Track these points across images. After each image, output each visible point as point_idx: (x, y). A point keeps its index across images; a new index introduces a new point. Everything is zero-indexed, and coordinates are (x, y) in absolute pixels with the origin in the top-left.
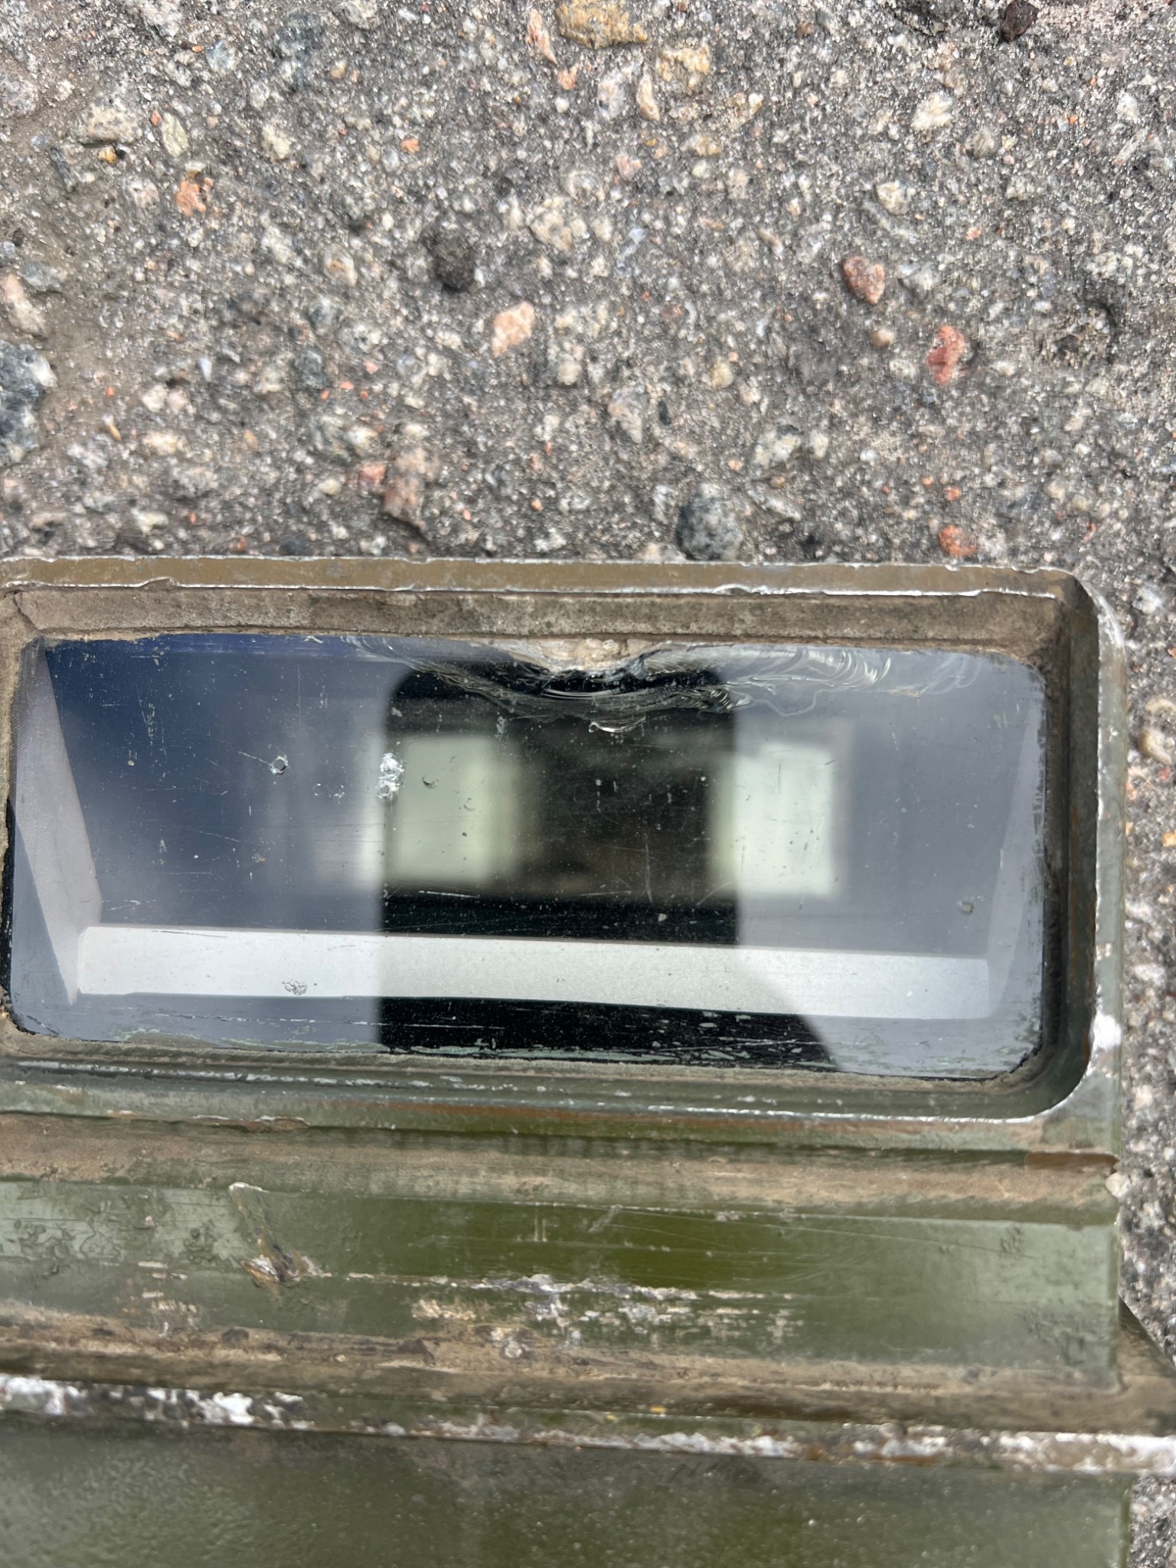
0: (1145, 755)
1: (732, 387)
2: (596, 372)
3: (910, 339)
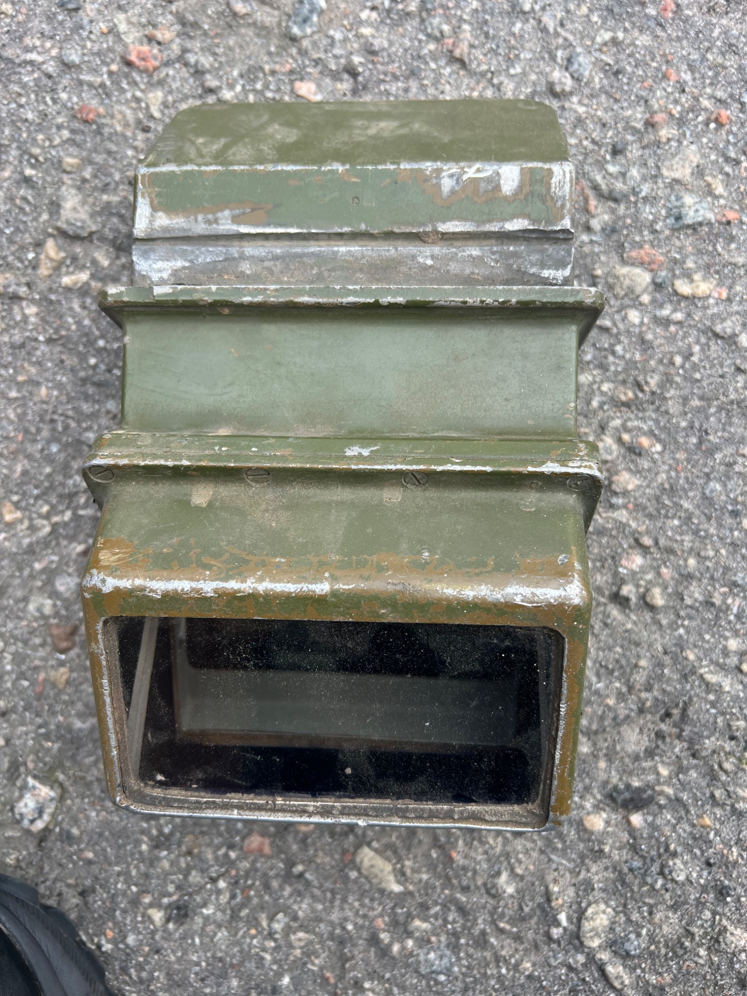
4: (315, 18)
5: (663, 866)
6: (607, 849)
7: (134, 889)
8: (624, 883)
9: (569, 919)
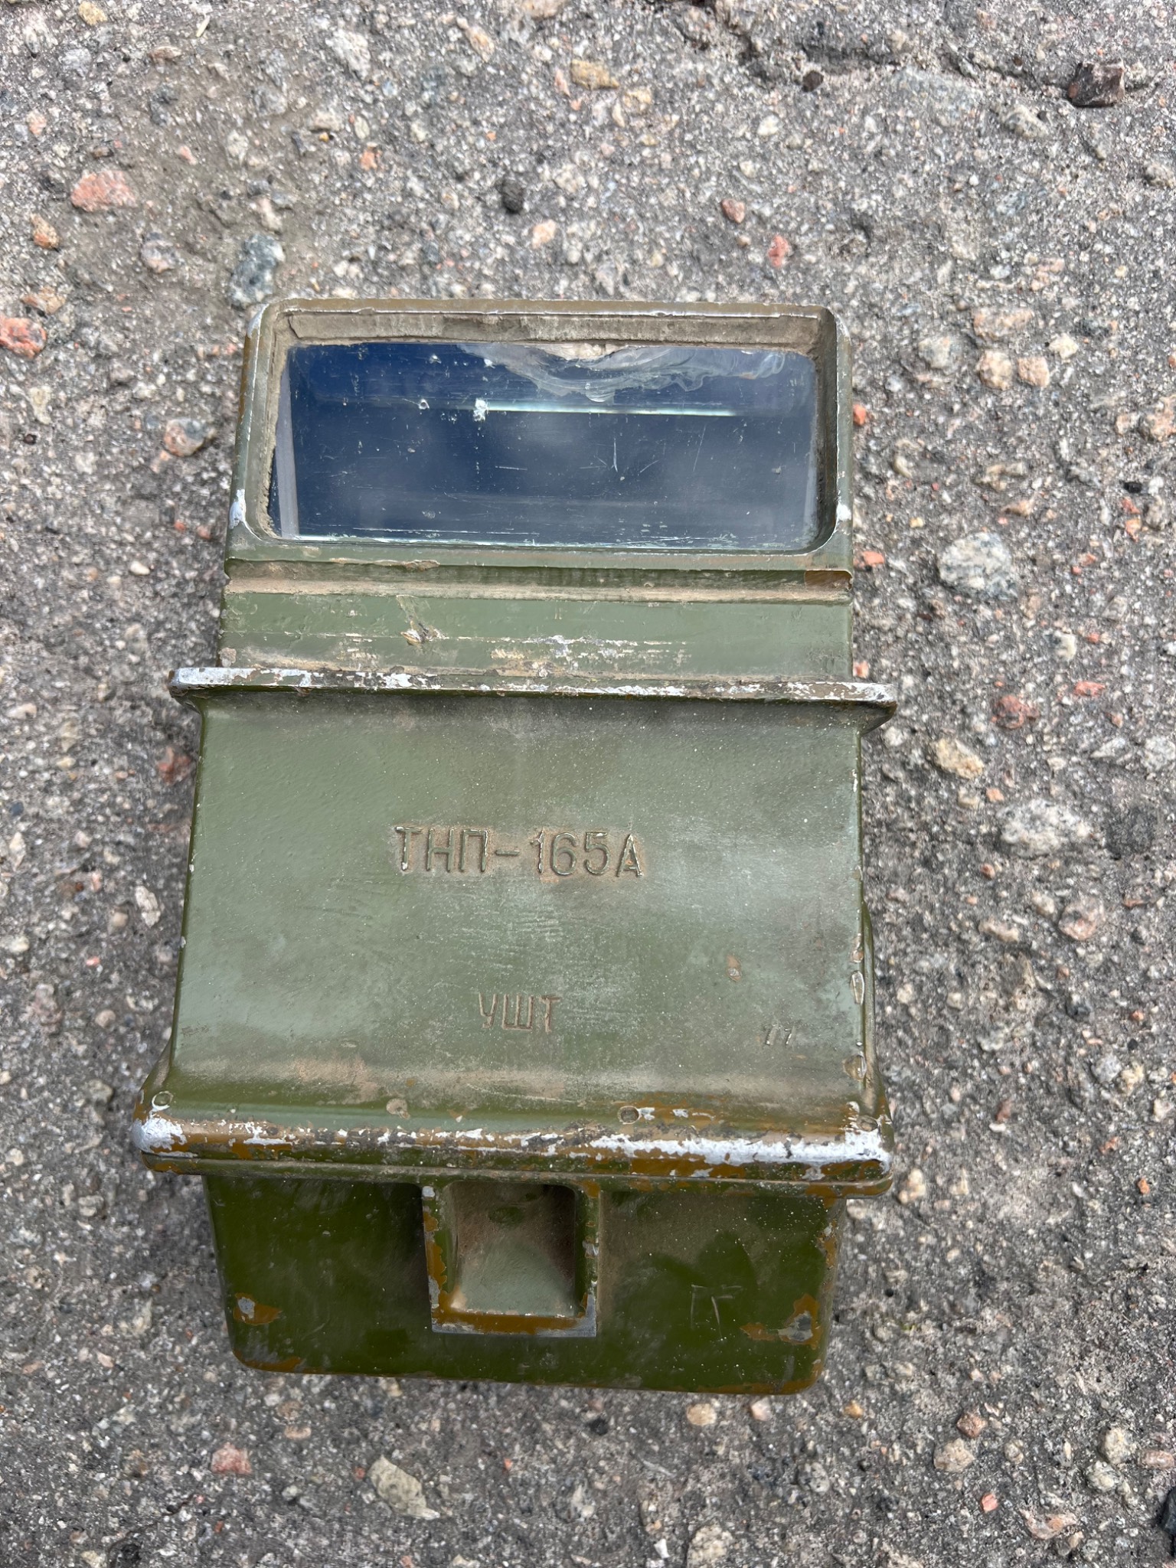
0: (897, 472)
1: (663, 267)
2: (589, 257)
3: (758, 242)
4: (268, 276)
5: (798, 1473)
6: (721, 1451)
7: (62, 1525)
8: (745, 1496)
9: (671, 1547)
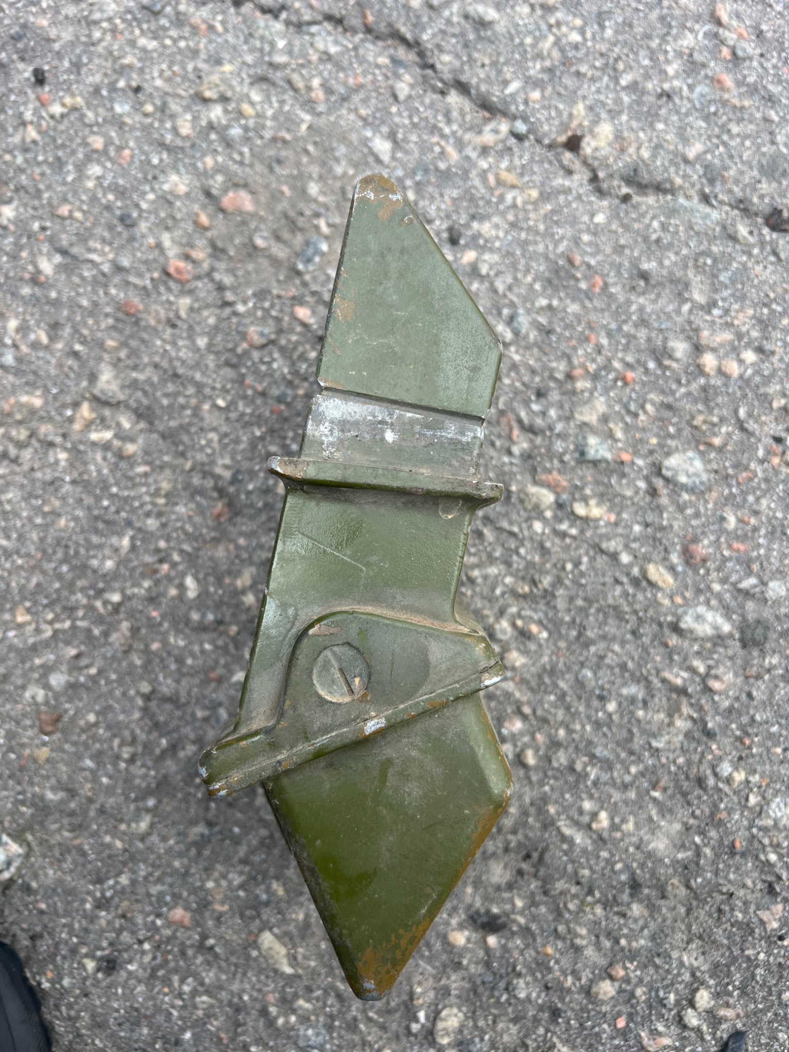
4: (317, 259)
5: (509, 984)
6: (465, 962)
7: (75, 940)
8: (475, 993)
9: (427, 1017)
